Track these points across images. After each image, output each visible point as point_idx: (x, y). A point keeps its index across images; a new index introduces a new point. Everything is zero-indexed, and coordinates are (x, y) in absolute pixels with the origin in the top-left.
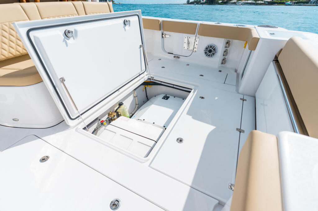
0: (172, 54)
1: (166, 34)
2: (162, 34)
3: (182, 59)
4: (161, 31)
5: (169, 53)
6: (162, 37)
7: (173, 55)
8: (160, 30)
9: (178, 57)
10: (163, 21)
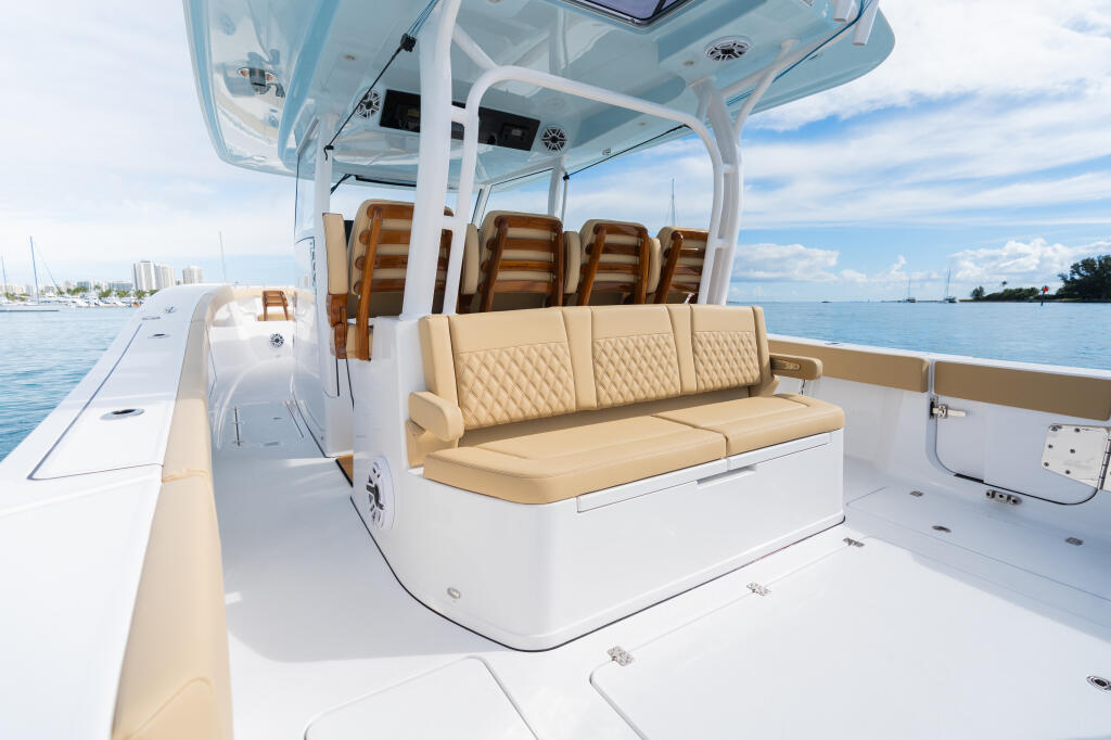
0: (981, 481)
1: (950, 405)
2: (932, 405)
3: (1029, 507)
4: (926, 394)
5: (958, 475)
6: (932, 414)
7: (985, 489)
8: (924, 389)
9: (1009, 497)
10: (939, 364)
